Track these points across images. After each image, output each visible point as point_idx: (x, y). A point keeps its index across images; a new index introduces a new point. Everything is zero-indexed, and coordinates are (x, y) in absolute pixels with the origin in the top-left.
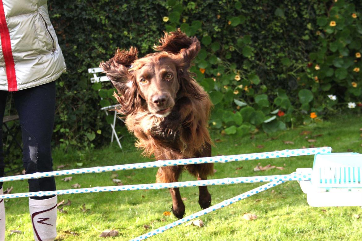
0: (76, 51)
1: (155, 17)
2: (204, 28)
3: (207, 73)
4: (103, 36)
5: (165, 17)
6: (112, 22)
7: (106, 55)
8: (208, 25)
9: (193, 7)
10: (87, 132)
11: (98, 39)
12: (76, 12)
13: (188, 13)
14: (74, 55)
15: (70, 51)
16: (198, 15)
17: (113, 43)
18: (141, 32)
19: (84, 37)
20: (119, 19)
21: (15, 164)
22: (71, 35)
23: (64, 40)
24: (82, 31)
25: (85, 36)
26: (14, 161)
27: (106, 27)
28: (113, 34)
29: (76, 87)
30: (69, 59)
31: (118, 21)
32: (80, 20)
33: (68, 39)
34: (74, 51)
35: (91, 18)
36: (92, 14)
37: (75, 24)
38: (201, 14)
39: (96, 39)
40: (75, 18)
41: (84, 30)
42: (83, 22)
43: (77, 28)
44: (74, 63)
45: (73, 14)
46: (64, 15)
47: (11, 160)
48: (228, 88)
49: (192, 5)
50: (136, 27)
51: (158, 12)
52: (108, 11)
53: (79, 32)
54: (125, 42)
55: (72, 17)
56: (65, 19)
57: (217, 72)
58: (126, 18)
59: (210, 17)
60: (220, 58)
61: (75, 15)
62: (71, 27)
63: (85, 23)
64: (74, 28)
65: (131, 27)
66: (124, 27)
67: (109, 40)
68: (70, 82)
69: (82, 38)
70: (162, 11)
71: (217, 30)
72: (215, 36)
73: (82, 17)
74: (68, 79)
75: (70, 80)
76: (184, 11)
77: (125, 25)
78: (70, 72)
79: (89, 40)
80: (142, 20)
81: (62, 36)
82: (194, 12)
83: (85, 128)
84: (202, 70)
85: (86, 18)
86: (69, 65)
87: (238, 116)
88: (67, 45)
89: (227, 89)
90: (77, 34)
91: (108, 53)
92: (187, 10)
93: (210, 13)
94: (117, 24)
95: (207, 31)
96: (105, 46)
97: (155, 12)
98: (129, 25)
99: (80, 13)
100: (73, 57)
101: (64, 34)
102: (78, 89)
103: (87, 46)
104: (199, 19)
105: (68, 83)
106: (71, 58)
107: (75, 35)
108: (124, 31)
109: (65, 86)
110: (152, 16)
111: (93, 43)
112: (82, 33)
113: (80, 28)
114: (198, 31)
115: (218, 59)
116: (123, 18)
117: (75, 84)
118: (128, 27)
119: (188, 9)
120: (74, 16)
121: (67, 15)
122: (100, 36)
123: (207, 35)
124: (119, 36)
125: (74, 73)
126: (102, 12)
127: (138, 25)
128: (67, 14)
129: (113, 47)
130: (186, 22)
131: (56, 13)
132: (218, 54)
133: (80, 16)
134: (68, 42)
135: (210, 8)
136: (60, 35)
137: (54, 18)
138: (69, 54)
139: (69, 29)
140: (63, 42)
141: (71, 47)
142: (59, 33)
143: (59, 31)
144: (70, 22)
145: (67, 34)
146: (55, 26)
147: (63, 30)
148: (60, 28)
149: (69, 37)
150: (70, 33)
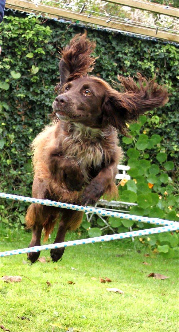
0: (31, 134)
2: (163, 144)
3: (155, 189)
8: (168, 142)
9: (157, 122)
10: (21, 214)
12: (41, 97)
13: (151, 126)
14: (28, 137)
15: (25, 133)
16: (160, 131)
19: (41, 123)
22: (30, 118)
24: (42, 117)
25: (43, 122)
29: (21, 169)
30: (22, 141)
32: (42, 106)
33: (26, 121)
34: (29, 134)
37: (37, 108)
38: (164, 130)
40: (38, 103)
41: (44, 116)
42: (45, 108)
43: (37, 113)
44: (26, 145)
45: (37, 99)
46: (28, 97)
48: (172, 209)
49: (156, 119)
53: (38, 118)
55: (35, 101)
56: (28, 102)
57: (165, 190)
59: (172, 135)
60: (171, 178)
61: (39, 100)
62: (32, 110)
63: (47, 110)
64: (35, 112)
68: (18, 163)
69: (39, 123)
71: (175, 150)
72: (172, 155)
73: (45, 104)
74: (16, 159)
75: (18, 161)
76: (147, 123)
78: (20, 153)
81: (21, 117)
82: (157, 126)
83: (20, 210)
84: (150, 185)
85: (48, 105)
86: (21, 146)
87: (174, 238)
88: (23, 127)
89: (170, 209)
90: (36, 119)
92: (149, 123)
93: (173, 132)
95: (166, 148)
99: (44, 99)
100: (26, 140)
101: (24, 115)
102: (23, 171)
104: (161, 134)
105: (15, 163)
106: (24, 141)
107: (34, 119)
109: (11, 165)
112: (41, 118)
113: (40, 114)
114: (156, 146)
115: (170, 178)
117: (22, 166)
119: (151, 122)
120: (37, 101)
121: (31, 98)
123: (164, 152)
125: (23, 155)
128: (31, 97)
130: (146, 134)
131: (21, 93)
132: (170, 175)
133: (43, 102)
134: (25, 124)
135: (174, 126)
136: (19, 115)
137: (18, 98)
138: (23, 135)
139: (29, 111)
140: (21, 122)
141: (28, 129)
142: (19, 113)
143: (19, 111)
144: (32, 105)
145: (26, 117)
146: (18, 106)
147: (24, 112)
148: (21, 108)
149: (27, 120)
150: (30, 116)
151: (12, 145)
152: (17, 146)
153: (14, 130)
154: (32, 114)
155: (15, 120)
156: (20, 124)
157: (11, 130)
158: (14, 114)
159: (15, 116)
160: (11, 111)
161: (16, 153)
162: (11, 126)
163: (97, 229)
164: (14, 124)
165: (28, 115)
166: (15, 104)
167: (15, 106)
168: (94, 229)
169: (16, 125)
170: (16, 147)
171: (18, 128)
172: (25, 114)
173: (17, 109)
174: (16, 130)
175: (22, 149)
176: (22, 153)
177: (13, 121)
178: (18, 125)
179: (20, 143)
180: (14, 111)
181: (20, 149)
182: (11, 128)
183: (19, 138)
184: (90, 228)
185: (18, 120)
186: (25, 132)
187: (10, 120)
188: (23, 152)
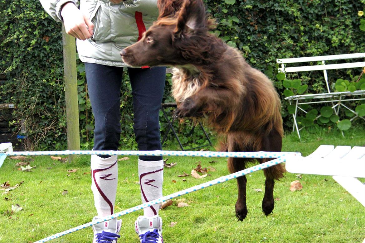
0: (266, 41)
1: (349, 11)
4: (295, 28)
5: (360, 12)
6: (305, 15)
7: (296, 47)
11: (289, 31)
12: (269, 4)
14: (264, 45)
17: (304, 35)
18: (334, 26)
19: (274, 28)
20: (312, 12)
21: (197, 143)
22: (263, 25)
23: (256, 30)
25: (276, 27)
26: (197, 141)
27: (298, 19)
28: (304, 26)
30: (259, 49)
31: (311, 13)
32: (272, 12)
33: (260, 30)
35: (283, 10)
36: (285, 6)
37: (268, 15)
39: (287, 31)
40: (268, 10)
41: (276, 21)
42: (276, 13)
43: (269, 19)
44: (264, 53)
45: (266, 6)
46: (257, 6)
47: (194, 140)
50: (330, 20)
51: (354, 6)
52: (301, 4)
53: (271, 24)
54: (316, 35)
55: (264, 8)
56: (258, 10)
58: (319, 11)
61: (268, 7)
62: (264, 18)
63: (277, 15)
64: (267, 19)
65: (325, 20)
66: (317, 20)
67: (301, 32)
69: (272, 29)
70: (359, 5)
73: (274, 9)
77: (319, 18)
79: (280, 31)
80: (335, 14)
81: (254, 26)
85: (278, 10)
86: (259, 55)
88: (258, 35)
90: (269, 25)
91: (299, 45)
94: (310, 17)
96: (296, 38)
97: (351, 6)
98: (323, 19)
99: (273, 5)
100: (263, 48)
101: (256, 25)
103: (278, 37)
106: (262, 49)
107: (267, 26)
108: (316, 23)
110: (346, 10)
111: (283, 34)
112: (274, 24)
113: (272, 20)
116: (316, 11)
118: (321, 20)
120: (266, 8)
121: (260, 7)
122: (291, 28)
124: (312, 29)
125: (263, 62)
126: (296, 4)
127: (331, 19)
128: (260, 5)
129: (304, 39)
131: (248, 4)
133: (272, 8)
134: (259, 32)
136: (252, 25)
137: (246, 9)
138: (259, 44)
139: (261, 20)
140: (255, 32)
141: (263, 37)
142: (251, 23)
143: (251, 21)
144: (263, 13)
145: (259, 25)
146: (248, 17)
147: (255, 21)
148: (253, 18)
149: (261, 28)
150: (263, 24)
151: (250, 55)
152: (255, 55)
153: (249, 41)
154: (264, 21)
155: (249, 31)
156: (254, 34)
157: (246, 41)
158: (247, 26)
159: (248, 27)
160: (244, 24)
161: (255, 62)
162: (246, 37)
163: (346, 120)
164: (249, 35)
165: (261, 24)
166: (246, 15)
167: (246, 17)
168: (343, 121)
169: (250, 35)
170: (254, 57)
171: (253, 38)
172: (258, 23)
173: (248, 20)
174: (251, 40)
175: (260, 57)
176: (261, 61)
177: (247, 32)
178: (253, 35)
179: (258, 51)
180: (246, 22)
181: (259, 58)
182: (246, 40)
183: (256, 47)
184: (339, 121)
185: (251, 30)
186: (261, 40)
187: (244, 31)
188: (262, 59)
